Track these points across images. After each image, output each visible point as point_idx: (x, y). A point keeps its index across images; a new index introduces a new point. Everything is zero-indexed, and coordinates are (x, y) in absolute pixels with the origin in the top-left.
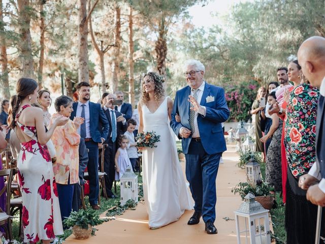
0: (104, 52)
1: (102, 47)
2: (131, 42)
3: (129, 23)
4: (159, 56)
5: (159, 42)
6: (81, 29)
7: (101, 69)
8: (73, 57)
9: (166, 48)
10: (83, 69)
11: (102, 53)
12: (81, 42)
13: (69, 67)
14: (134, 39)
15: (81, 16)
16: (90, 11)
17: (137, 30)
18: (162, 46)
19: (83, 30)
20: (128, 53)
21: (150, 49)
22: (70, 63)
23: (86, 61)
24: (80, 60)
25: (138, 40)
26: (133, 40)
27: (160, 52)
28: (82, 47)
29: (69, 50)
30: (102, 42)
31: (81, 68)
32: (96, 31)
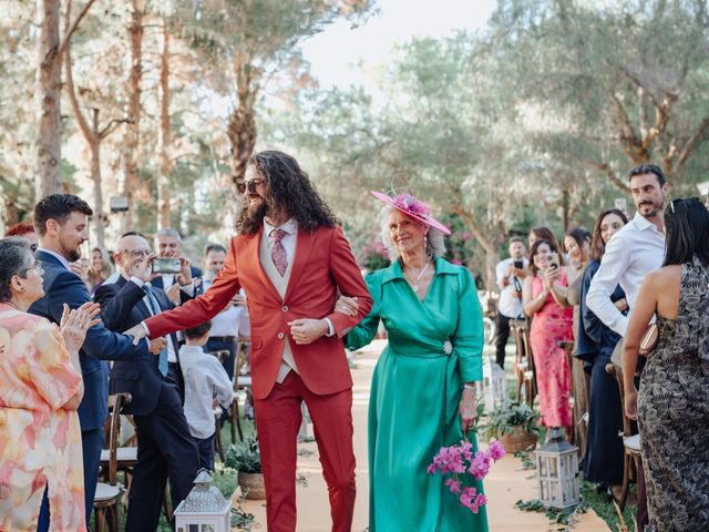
0: (101, 136)
1: (96, 123)
2: (165, 117)
3: (160, 71)
4: (236, 151)
5: (237, 117)
6: (46, 75)
7: (92, 178)
8: (24, 149)
9: (253, 130)
10: (48, 174)
11: (95, 138)
12: (43, 108)
13: (12, 173)
14: (172, 109)
15: (44, 43)
16: (69, 31)
17: (180, 90)
18: (244, 125)
19: (49, 78)
20: (157, 142)
21: (211, 134)
22: (17, 162)
23: (56, 156)
24: (41, 153)
25: (181, 112)
26: (171, 113)
27: (240, 139)
28: (47, 120)
29: (14, 132)
30: (96, 111)
31: (43, 173)
32: (81, 84)
